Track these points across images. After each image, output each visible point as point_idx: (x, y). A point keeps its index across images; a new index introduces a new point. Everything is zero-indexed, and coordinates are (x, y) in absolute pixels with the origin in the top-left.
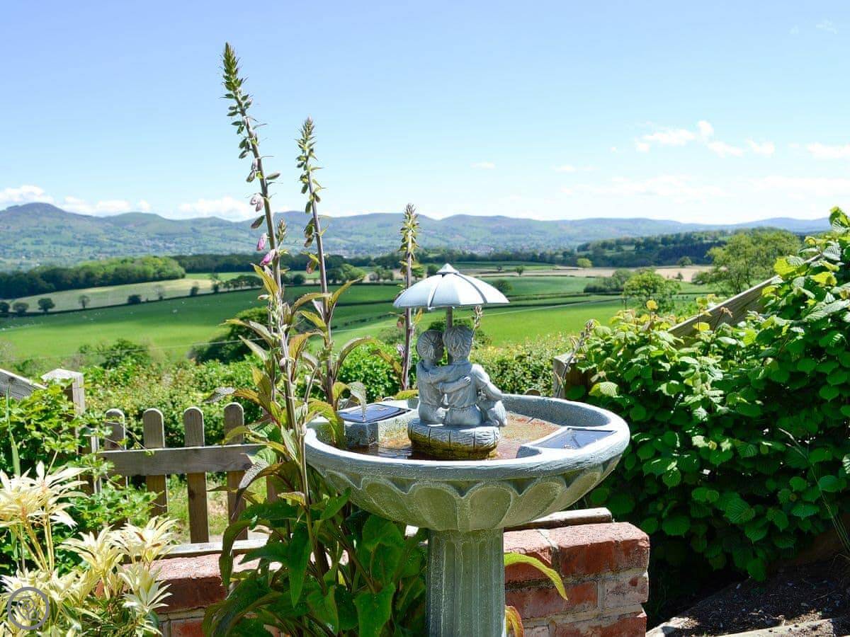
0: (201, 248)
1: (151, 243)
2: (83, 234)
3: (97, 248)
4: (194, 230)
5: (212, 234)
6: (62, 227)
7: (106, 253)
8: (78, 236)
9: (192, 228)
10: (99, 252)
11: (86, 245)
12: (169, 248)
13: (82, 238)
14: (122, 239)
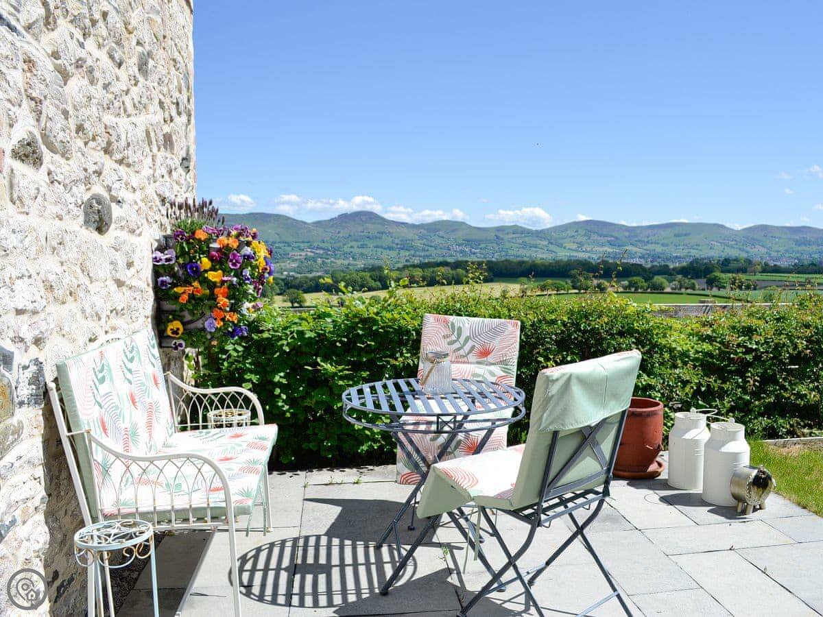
0: (503, 253)
1: (458, 248)
2: (400, 239)
3: (412, 252)
4: (497, 237)
5: (514, 241)
6: (383, 233)
7: (420, 256)
8: (397, 241)
9: (496, 236)
10: (414, 256)
11: (402, 249)
12: (474, 253)
13: (399, 242)
14: (433, 244)
